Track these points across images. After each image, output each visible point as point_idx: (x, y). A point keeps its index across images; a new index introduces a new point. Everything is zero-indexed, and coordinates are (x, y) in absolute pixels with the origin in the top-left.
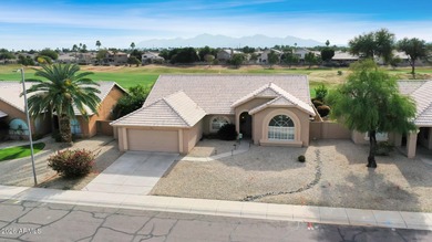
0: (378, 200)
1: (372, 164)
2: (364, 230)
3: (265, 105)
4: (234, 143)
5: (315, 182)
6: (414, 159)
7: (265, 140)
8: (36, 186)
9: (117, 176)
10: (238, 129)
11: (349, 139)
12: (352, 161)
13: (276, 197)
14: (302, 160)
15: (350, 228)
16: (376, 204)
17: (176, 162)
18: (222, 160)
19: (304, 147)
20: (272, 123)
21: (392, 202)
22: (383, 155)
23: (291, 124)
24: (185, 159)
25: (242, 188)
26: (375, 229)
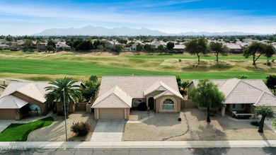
0: (214, 136)
1: (209, 121)
2: (211, 149)
3: (161, 95)
4: (146, 112)
5: (188, 130)
6: (224, 117)
7: (161, 110)
8: (67, 140)
9: (102, 133)
10: (147, 105)
11: (196, 107)
12: (200, 119)
13: (175, 138)
14: (180, 120)
15: (206, 148)
16: (212, 138)
17: (125, 124)
18: (145, 122)
19: (179, 113)
20: (164, 102)
21: (219, 137)
22: (212, 116)
23: (173, 103)
24: (128, 122)
25: (160, 135)
26: (215, 148)
